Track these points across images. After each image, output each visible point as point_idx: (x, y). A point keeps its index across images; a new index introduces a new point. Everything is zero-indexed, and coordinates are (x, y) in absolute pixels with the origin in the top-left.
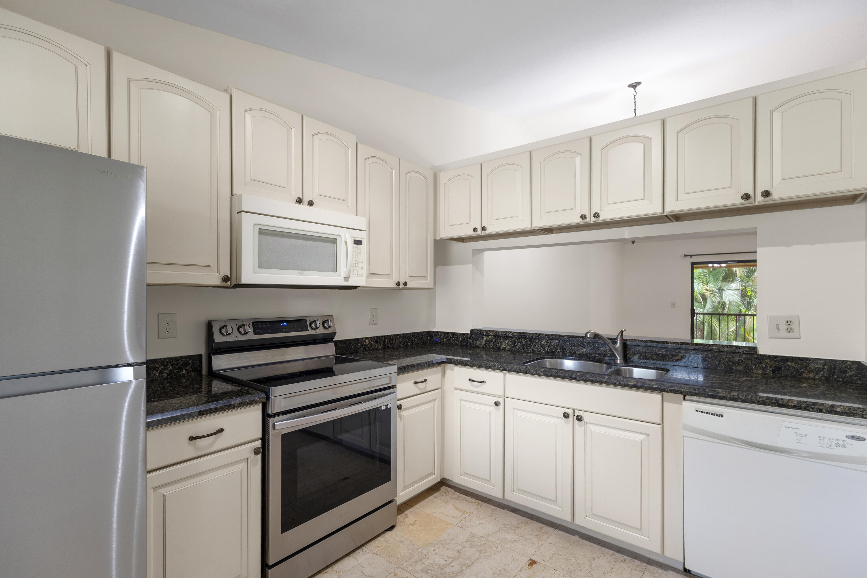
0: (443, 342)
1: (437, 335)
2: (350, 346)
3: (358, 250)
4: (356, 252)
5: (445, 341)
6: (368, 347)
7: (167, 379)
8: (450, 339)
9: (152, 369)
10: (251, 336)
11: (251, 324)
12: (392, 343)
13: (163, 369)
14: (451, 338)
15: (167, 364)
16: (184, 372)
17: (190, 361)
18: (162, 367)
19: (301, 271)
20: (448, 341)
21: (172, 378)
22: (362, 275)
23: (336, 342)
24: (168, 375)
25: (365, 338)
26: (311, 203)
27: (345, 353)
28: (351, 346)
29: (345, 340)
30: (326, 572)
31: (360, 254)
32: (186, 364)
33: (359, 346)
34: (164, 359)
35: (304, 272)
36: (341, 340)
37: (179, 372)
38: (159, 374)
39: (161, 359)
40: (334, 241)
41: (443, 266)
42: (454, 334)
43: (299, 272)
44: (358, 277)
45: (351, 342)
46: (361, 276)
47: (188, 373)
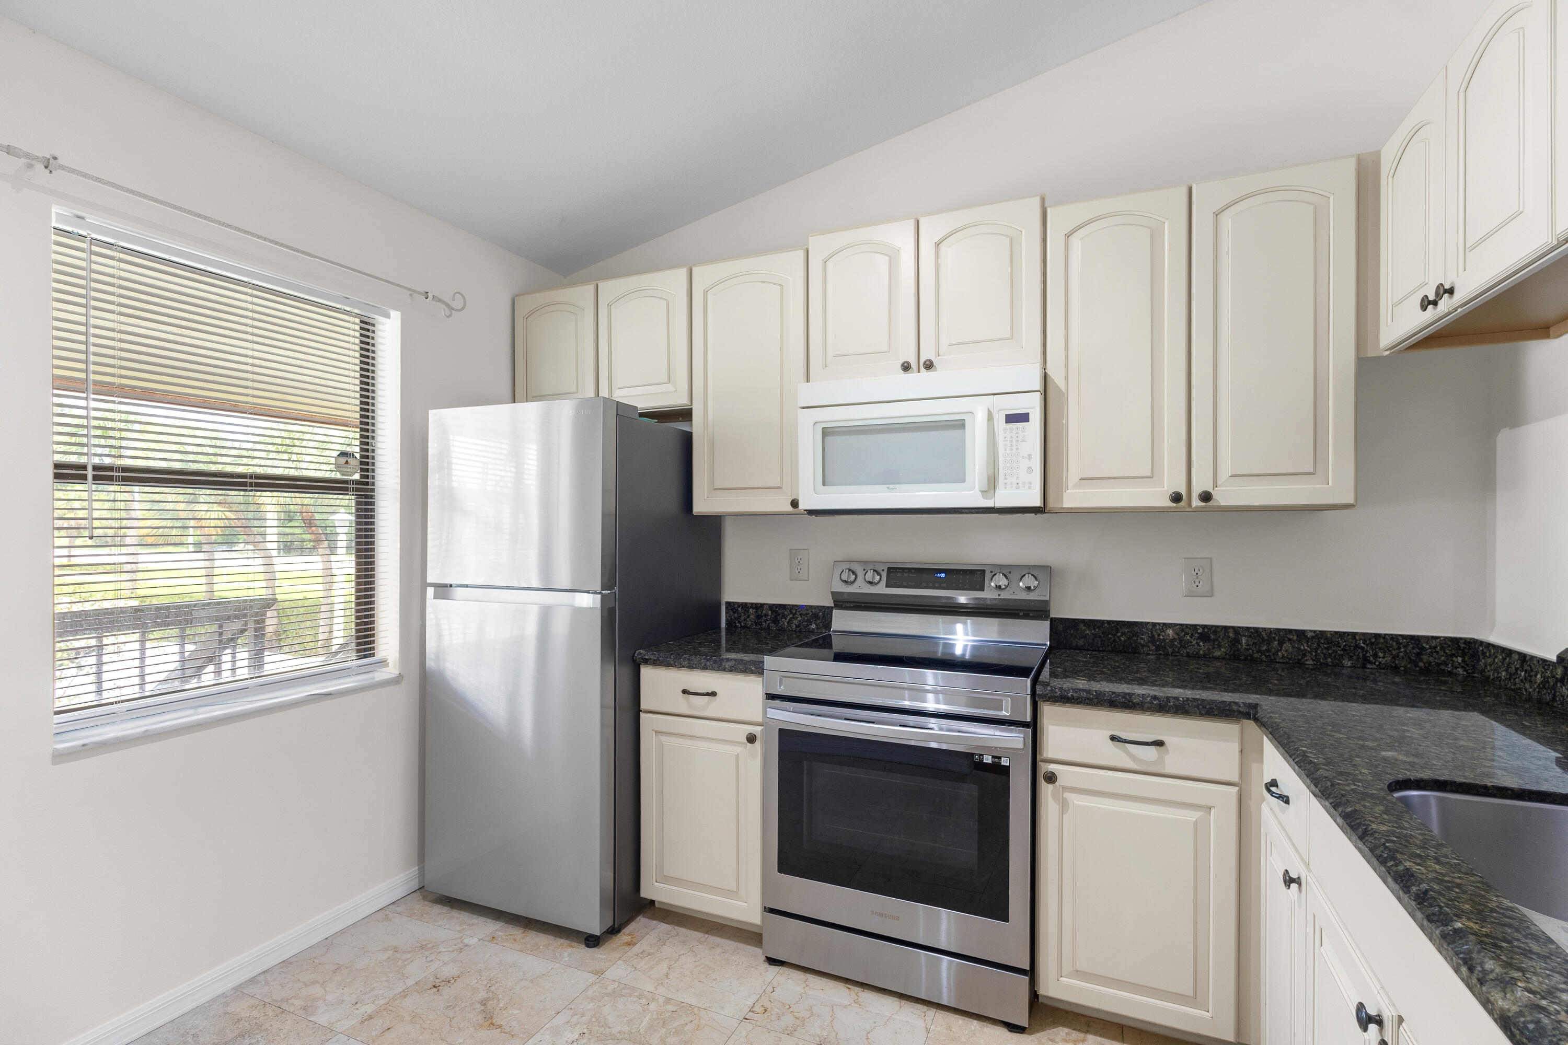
0: (1500, 681)
1: (1488, 654)
2: (1114, 635)
3: (1017, 433)
4: (1012, 437)
5: (1503, 678)
6: (1172, 645)
7: (795, 631)
8: (1514, 674)
9: (781, 616)
10: (881, 589)
11: (886, 570)
12: (1268, 650)
13: (792, 618)
14: (1517, 669)
15: (795, 613)
16: (813, 626)
17: (821, 614)
18: (791, 616)
19: (891, 486)
20: (1510, 679)
21: (800, 631)
22: (1030, 483)
23: (1053, 621)
24: (797, 626)
25: (1164, 624)
26: (929, 366)
27: (1101, 649)
28: (1118, 637)
29: (1102, 622)
30: (849, 989)
31: (1023, 441)
32: (815, 616)
33: (1142, 639)
34: (793, 605)
35: (897, 486)
36: (1089, 620)
37: (807, 625)
38: (788, 623)
39: (789, 605)
40: (960, 425)
41: (1511, 429)
42: (1523, 657)
43: (888, 488)
44: (1018, 488)
45: (1118, 627)
46: (1027, 486)
47: (818, 628)
